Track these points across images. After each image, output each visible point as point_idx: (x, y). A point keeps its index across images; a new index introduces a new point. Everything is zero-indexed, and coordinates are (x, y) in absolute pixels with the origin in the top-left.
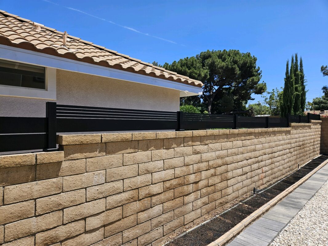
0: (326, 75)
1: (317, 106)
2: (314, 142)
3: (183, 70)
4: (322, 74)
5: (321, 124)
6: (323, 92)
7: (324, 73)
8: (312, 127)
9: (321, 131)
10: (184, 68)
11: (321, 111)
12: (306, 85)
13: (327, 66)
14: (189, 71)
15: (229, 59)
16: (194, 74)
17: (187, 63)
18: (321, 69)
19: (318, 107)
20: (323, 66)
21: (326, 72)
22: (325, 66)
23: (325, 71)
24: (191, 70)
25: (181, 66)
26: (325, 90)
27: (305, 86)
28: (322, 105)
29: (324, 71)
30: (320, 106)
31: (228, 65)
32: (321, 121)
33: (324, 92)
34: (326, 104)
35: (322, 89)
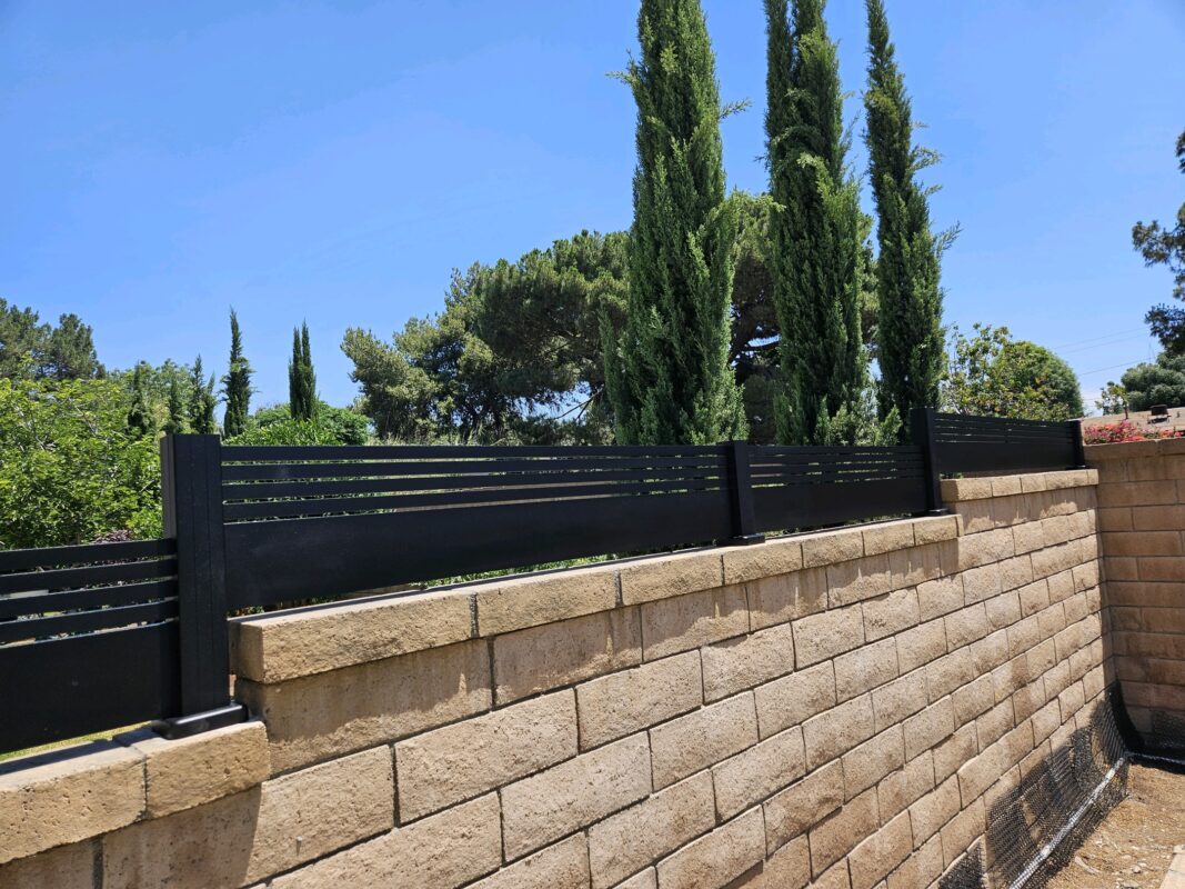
0: (1155, 261)
1: (1136, 394)
2: (1021, 683)
3: (563, 284)
4: (1139, 257)
5: (1091, 496)
6: (1154, 333)
7: (1147, 254)
8: (966, 546)
9: (1105, 554)
10: (566, 275)
11: (1153, 414)
12: (933, 190)
13: (1155, 222)
14: (590, 286)
15: (756, 226)
16: (610, 297)
17: (581, 252)
18: (1131, 239)
19: (1140, 398)
20: (1140, 223)
21: (1155, 248)
22: (1147, 224)
23: (1152, 245)
24: (598, 282)
25: (558, 269)
26: (1157, 324)
27: (921, 201)
28: (1157, 387)
29: (1145, 245)
30: (1148, 396)
31: (751, 250)
32: (1088, 476)
33: (1155, 331)
34: (1172, 382)
35: (1148, 320)
